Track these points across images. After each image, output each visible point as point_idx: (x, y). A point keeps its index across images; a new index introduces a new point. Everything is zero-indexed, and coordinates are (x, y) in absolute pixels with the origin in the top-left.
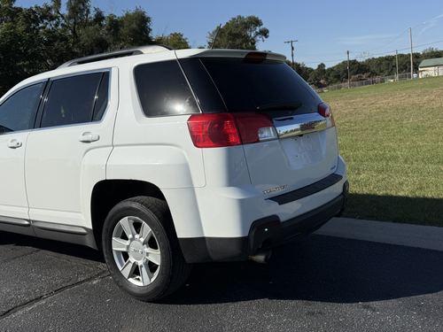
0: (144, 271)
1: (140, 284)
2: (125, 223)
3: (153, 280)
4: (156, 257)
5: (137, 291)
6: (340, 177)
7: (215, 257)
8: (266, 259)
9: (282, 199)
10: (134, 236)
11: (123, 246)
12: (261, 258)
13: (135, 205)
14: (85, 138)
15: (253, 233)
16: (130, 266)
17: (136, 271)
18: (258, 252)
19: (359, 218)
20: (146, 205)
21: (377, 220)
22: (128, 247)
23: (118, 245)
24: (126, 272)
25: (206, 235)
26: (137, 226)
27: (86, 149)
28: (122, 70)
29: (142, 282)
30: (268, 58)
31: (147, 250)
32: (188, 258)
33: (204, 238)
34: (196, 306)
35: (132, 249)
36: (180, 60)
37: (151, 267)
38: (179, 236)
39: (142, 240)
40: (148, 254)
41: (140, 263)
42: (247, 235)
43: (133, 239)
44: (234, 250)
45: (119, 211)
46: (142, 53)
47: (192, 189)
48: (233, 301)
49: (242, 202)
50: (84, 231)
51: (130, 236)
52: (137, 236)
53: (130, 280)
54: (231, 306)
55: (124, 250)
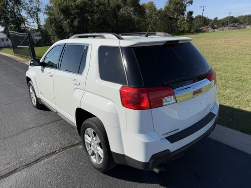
0: (96, 156)
1: (95, 161)
3: (101, 162)
5: (94, 164)
9: (172, 139)
10: (93, 138)
12: (156, 170)
15: (152, 162)
16: (91, 151)
18: (155, 167)
22: (91, 142)
26: (95, 134)
27: (75, 87)
30: (179, 43)
32: (116, 161)
35: (92, 144)
36: (121, 47)
38: (111, 150)
39: (96, 142)
40: (98, 150)
41: (95, 152)
42: (148, 162)
45: (86, 124)
46: (104, 38)
47: (119, 129)
51: (91, 138)
52: (95, 138)
53: (91, 157)
55: (89, 142)
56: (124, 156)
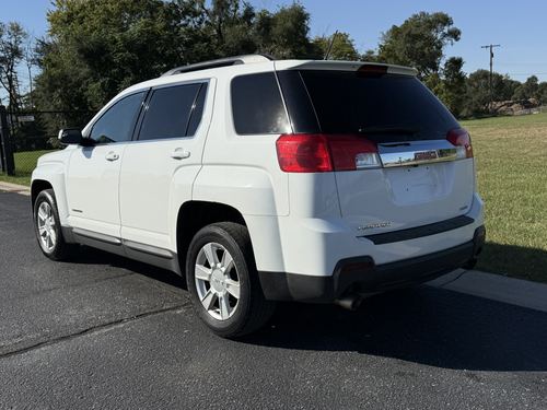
0: (223, 304)
1: (219, 317)
2: (208, 249)
3: (231, 314)
4: (235, 289)
5: (214, 325)
6: (471, 221)
7: (296, 297)
8: (353, 305)
9: (380, 239)
10: (216, 264)
11: (205, 274)
12: (347, 303)
13: (219, 231)
14: (178, 154)
15: (337, 274)
16: (211, 296)
17: (215, 304)
18: (344, 296)
19: (508, 276)
20: (229, 232)
21: (530, 279)
22: (210, 276)
23: (201, 272)
24: (207, 303)
25: (288, 270)
26: (220, 254)
27: (176, 166)
28: (219, 80)
29: (222, 315)
30: (388, 72)
31: (228, 280)
32: (268, 294)
33: (285, 273)
34: (275, 349)
35: (213, 279)
36: (277, 72)
37: (231, 300)
38: (258, 269)
39: (224, 269)
40: (228, 285)
41: (220, 295)
42: (330, 274)
43: (215, 268)
44: (316, 290)
45: (203, 236)
46: (242, 63)
47: (275, 217)
48: (316, 349)
49: (327, 237)
50: (170, 255)
51: (212, 265)
52: (219, 265)
53: (211, 312)
54: (313, 354)
55: (206, 279)
56: (283, 275)
